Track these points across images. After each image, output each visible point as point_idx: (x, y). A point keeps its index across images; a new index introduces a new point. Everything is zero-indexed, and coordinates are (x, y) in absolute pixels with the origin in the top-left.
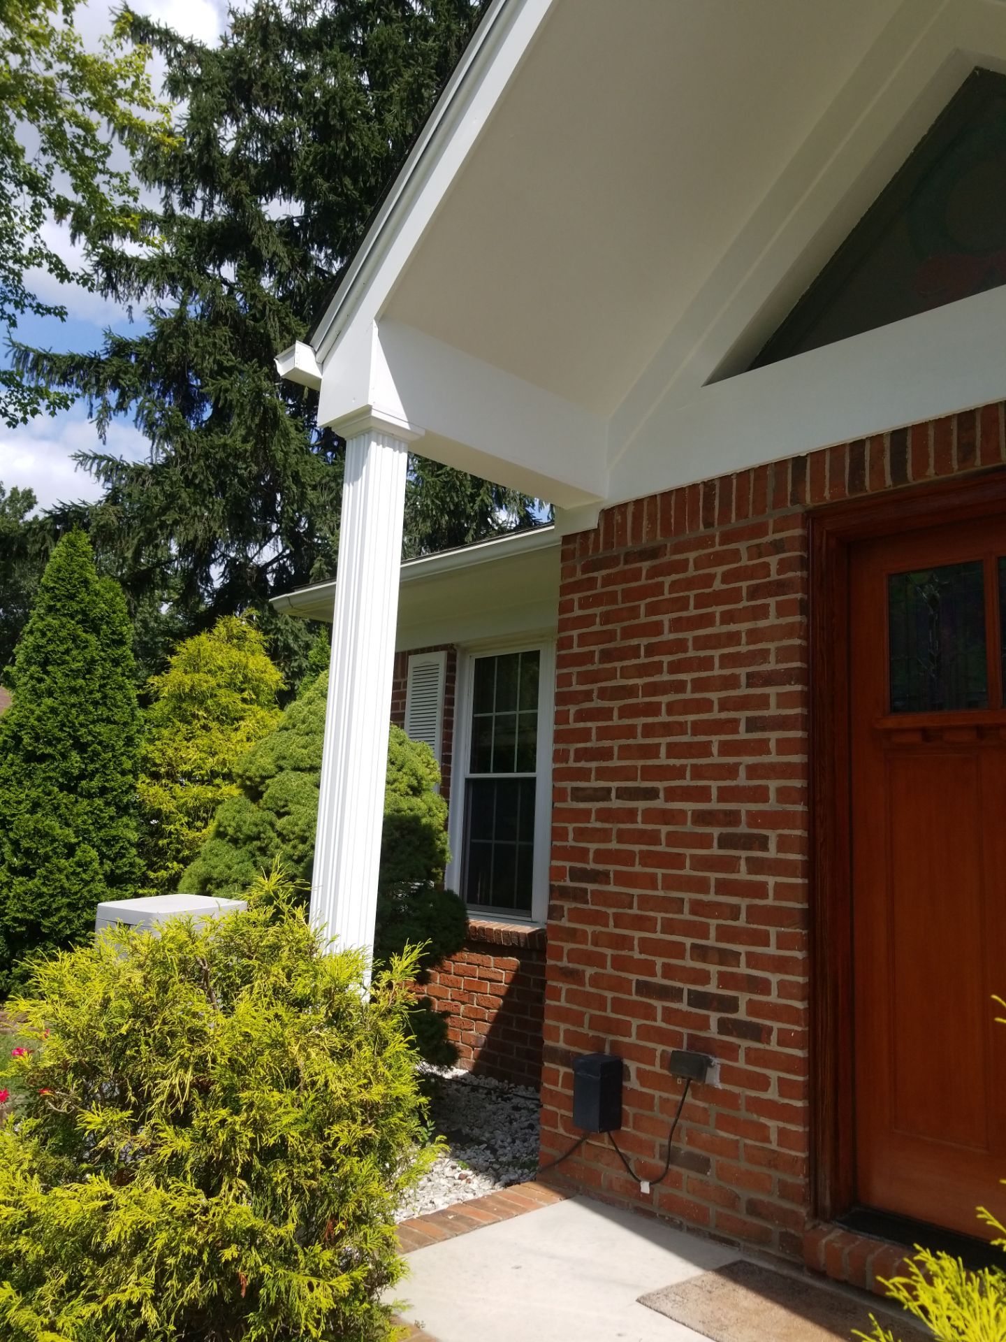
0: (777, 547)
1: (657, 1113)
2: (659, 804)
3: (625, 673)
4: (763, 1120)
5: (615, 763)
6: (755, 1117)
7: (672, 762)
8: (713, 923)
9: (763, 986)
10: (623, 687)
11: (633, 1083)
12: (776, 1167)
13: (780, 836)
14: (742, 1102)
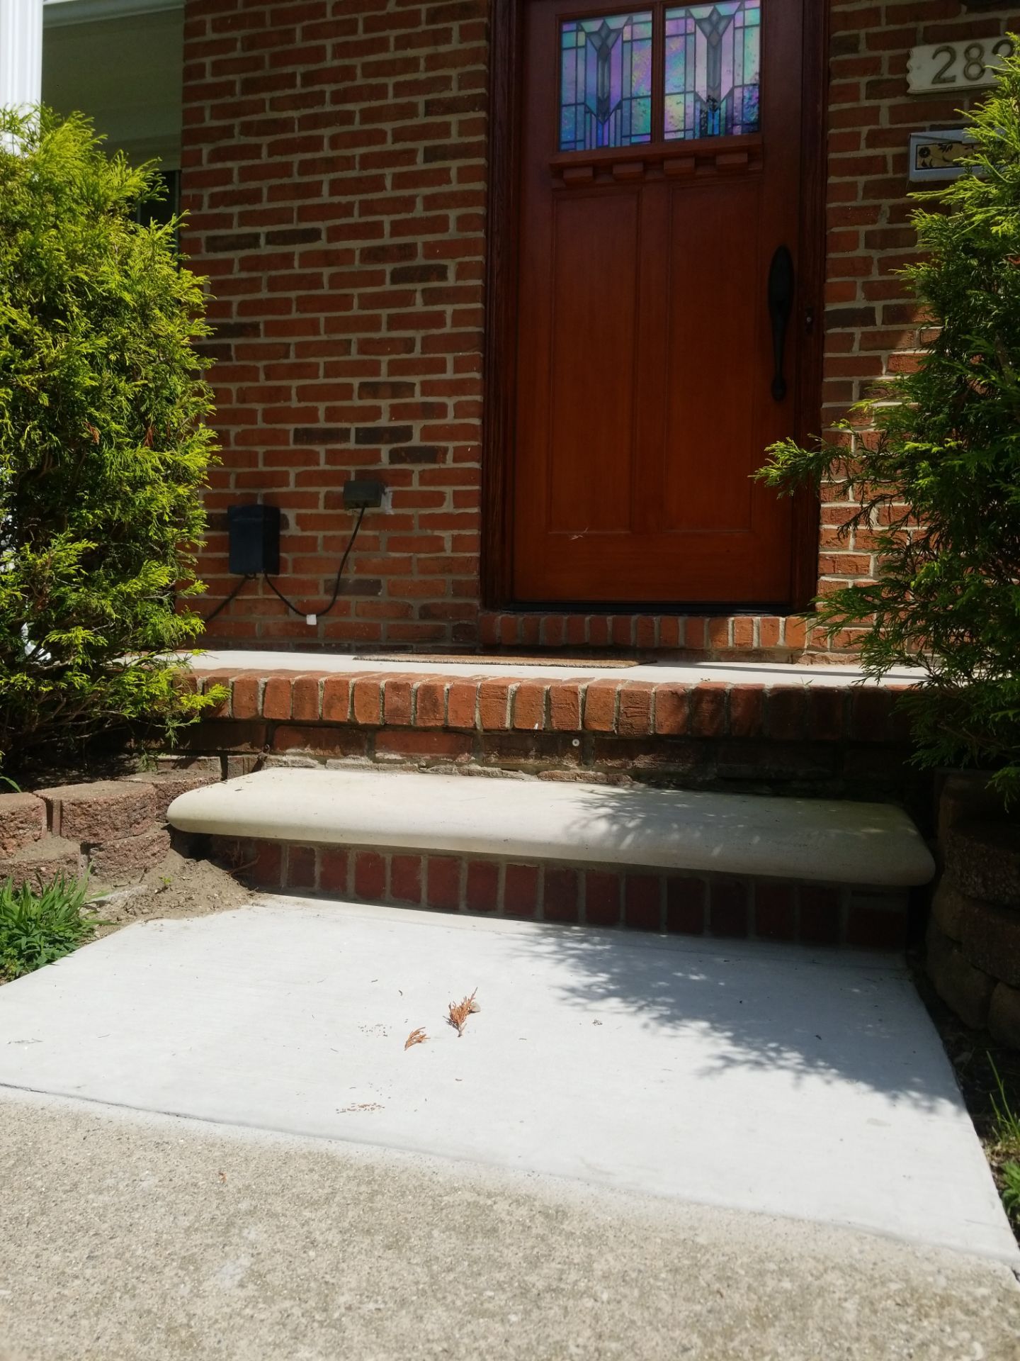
1: (321, 552)
2: (321, 245)
3: (276, 105)
4: (437, 533)
5: (265, 205)
6: (429, 531)
7: (337, 199)
8: (385, 359)
9: (440, 410)
10: (275, 121)
11: (293, 530)
12: (450, 571)
13: (460, 264)
14: (415, 522)
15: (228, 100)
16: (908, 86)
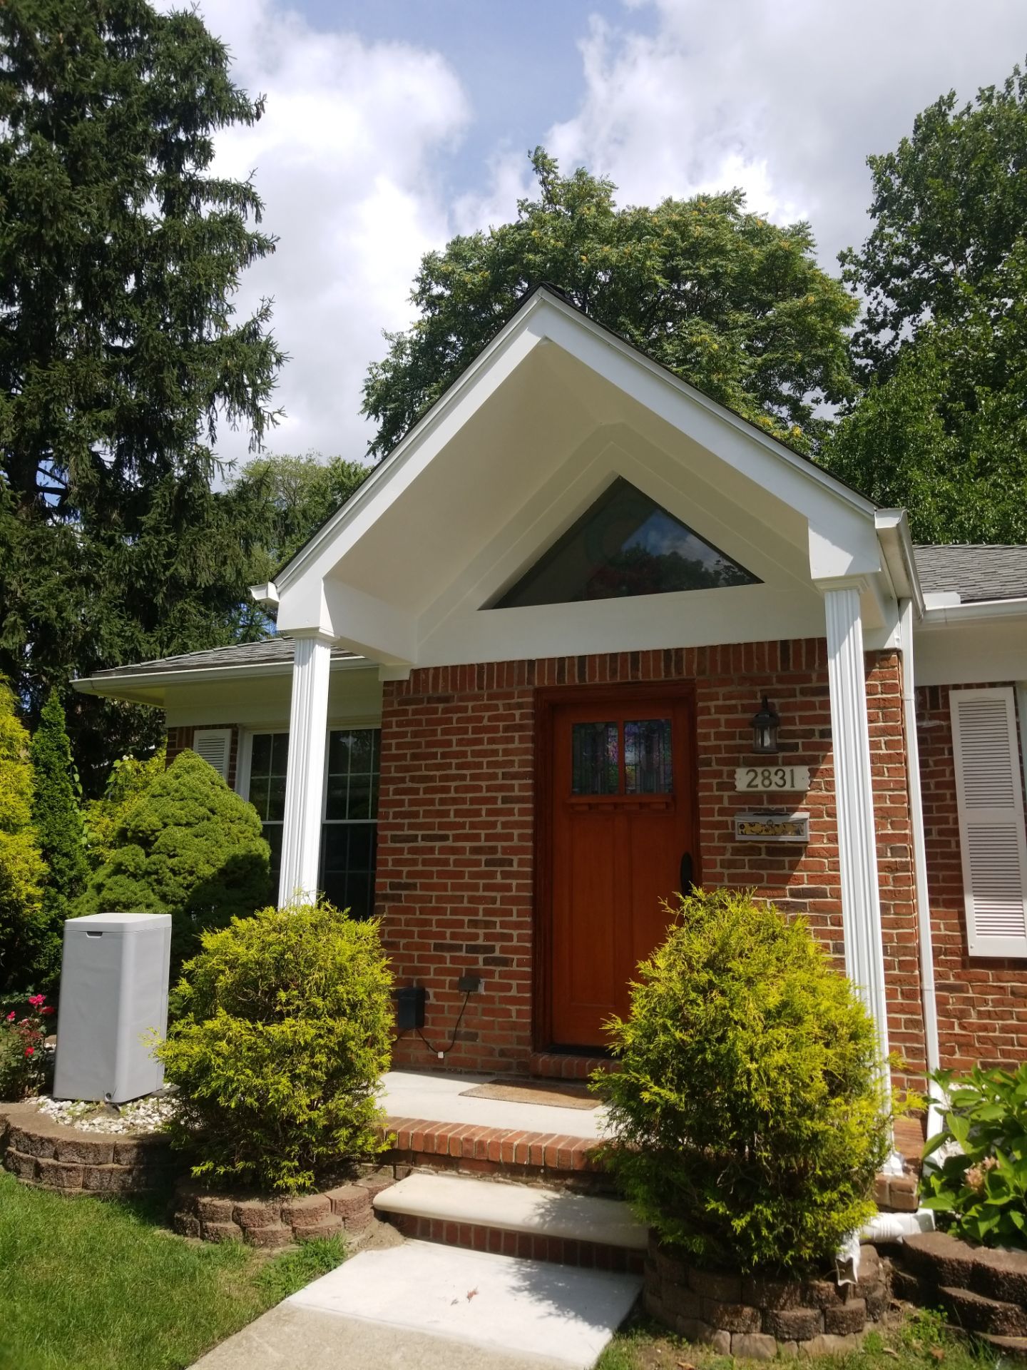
0: (520, 706)
1: (446, 1014)
2: (449, 843)
3: (428, 768)
4: (508, 1007)
5: (421, 820)
6: (504, 1006)
7: (458, 820)
8: (481, 907)
9: (510, 937)
10: (427, 776)
11: (432, 1000)
12: (515, 1030)
13: (520, 859)
14: (497, 999)
15: (404, 763)
16: (735, 787)
